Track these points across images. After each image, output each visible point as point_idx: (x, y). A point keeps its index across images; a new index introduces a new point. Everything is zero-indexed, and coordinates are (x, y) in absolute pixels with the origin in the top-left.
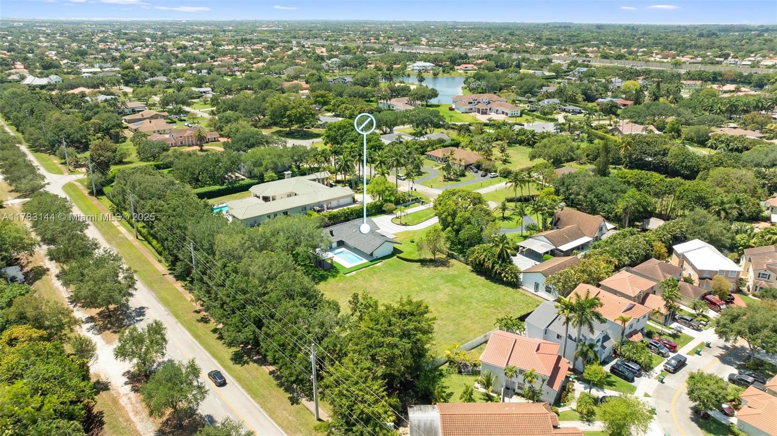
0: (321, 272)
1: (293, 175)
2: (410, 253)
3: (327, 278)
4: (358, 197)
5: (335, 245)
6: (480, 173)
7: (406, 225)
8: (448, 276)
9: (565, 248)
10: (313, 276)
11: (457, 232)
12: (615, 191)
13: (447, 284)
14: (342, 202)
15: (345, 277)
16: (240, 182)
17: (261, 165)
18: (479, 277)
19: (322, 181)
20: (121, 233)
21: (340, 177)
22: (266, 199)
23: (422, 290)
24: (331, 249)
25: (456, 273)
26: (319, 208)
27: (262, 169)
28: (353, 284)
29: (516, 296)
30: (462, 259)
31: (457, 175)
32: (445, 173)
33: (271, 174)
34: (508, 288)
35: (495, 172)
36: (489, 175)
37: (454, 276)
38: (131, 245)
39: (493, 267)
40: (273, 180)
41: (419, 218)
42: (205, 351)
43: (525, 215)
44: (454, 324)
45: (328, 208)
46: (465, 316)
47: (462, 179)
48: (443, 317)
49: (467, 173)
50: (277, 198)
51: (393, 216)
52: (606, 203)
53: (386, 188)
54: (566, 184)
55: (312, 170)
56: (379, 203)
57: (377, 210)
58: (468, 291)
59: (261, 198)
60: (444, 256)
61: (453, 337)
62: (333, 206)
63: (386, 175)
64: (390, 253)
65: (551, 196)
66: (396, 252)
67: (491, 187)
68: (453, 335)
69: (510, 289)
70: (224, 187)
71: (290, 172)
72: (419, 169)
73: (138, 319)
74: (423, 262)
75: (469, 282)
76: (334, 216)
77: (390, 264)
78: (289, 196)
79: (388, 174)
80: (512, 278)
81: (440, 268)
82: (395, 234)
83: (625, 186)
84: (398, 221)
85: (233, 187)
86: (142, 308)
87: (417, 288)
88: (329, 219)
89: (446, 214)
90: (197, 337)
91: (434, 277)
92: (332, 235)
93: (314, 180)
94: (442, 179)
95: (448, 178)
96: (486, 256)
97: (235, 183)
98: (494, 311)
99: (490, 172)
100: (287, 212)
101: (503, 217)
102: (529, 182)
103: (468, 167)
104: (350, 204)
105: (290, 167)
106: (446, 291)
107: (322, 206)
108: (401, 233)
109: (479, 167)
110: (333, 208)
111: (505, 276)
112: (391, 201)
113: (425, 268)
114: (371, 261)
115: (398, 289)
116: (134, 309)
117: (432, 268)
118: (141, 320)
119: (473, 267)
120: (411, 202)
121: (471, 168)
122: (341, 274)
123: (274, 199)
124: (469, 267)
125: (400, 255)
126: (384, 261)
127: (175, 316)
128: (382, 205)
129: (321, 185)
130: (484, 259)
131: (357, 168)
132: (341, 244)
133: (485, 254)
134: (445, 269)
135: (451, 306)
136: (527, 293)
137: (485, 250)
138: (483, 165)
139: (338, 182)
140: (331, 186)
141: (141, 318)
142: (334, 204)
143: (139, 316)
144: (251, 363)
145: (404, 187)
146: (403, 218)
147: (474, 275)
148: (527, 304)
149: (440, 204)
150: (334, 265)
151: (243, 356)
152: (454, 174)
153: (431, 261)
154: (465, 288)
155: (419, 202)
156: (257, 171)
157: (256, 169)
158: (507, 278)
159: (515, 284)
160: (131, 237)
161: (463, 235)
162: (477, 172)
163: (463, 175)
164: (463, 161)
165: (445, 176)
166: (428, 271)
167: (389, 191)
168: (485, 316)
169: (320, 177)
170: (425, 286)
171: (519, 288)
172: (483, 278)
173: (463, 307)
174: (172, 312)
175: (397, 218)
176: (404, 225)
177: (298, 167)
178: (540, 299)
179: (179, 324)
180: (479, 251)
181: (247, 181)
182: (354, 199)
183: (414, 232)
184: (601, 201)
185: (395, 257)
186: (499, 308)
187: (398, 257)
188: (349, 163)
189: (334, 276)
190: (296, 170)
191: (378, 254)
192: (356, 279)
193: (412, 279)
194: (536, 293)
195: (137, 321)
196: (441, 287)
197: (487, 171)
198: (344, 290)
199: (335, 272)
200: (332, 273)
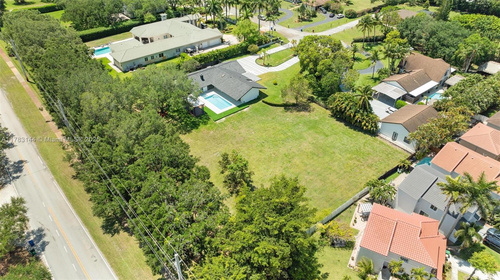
0: (193, 119)
1: (169, 17)
2: (275, 97)
3: (199, 125)
4: (226, 37)
5: (205, 89)
6: (329, 13)
7: (268, 66)
8: (310, 122)
9: (416, 93)
10: (186, 123)
11: (319, 78)
12: (456, 36)
13: (311, 131)
14: (212, 43)
15: (215, 124)
16: (124, 23)
17: (141, 8)
18: (338, 122)
19: (194, 22)
20: (14, 75)
21: (209, 18)
22: (145, 40)
23: (287, 138)
24: (202, 93)
25: (317, 118)
26: (192, 49)
27: (142, 11)
28: (223, 132)
29: (376, 144)
30: (322, 103)
31: (310, 16)
32: (299, 14)
33: (149, 16)
34: (367, 135)
35: (342, 13)
36: (336, 16)
37: (316, 122)
38: (21, 89)
39: (355, 116)
40: (152, 22)
41: (280, 59)
42: (77, 217)
43: (378, 60)
44: (321, 180)
45: (200, 49)
46: (330, 169)
47: (313, 19)
48: (309, 171)
49: (317, 14)
50: (154, 40)
51: (258, 57)
52: (448, 47)
53: (251, 31)
54: (409, 28)
55: (187, 11)
56: (244, 45)
57: (244, 51)
58: (330, 139)
59: (141, 39)
60: (305, 100)
61: (321, 196)
62: (203, 47)
63: (250, 18)
64: (256, 97)
65: (397, 39)
66: (262, 96)
67: (339, 27)
68: (320, 193)
69: (368, 137)
70: (109, 28)
71: (165, 14)
72: (278, 10)
73: (15, 175)
74: (287, 106)
75: (330, 129)
76: (205, 58)
77: (256, 109)
78: (166, 37)
79: (252, 16)
80: (372, 127)
81: (302, 113)
82: (259, 76)
83: (466, 31)
84: (262, 62)
85: (117, 28)
86: (21, 162)
87: (282, 136)
88: (200, 61)
89: (308, 60)
90: (70, 198)
91: (298, 124)
92: (203, 80)
93: (188, 22)
94: (296, 19)
95: (302, 19)
96: (348, 105)
97: (119, 24)
98: (357, 163)
99: (337, 13)
100: (162, 54)
101: (354, 58)
102: (375, 24)
103: (318, 8)
104: (219, 45)
105: (167, 9)
106: (310, 139)
107: (194, 48)
108: (265, 74)
109: (327, 8)
110: (204, 49)
111: (365, 125)
112: (254, 42)
113: (288, 113)
114: (239, 106)
115: (264, 137)
116: (12, 163)
117: (295, 113)
118: (18, 177)
119: (332, 112)
120: (272, 43)
121: (321, 9)
122: (212, 120)
123: (152, 41)
124: (329, 112)
125: (265, 99)
126: (250, 106)
127: (52, 171)
128: (247, 47)
129: (193, 27)
130: (346, 108)
131: (224, 9)
132: (211, 88)
133: (347, 102)
134: (306, 114)
135: (316, 158)
136: (384, 142)
137: (346, 99)
138: (331, 7)
139: (208, 22)
140: (203, 27)
141: (18, 174)
142: (205, 45)
143: (16, 172)
144: (121, 232)
145: (266, 27)
146: (266, 59)
147: (334, 120)
148: (387, 155)
149: (302, 50)
150: (205, 110)
151: (114, 223)
152: (307, 15)
153: (294, 105)
154: (327, 136)
155: (278, 42)
156: (138, 13)
157: (136, 11)
158: (367, 126)
159: (374, 133)
160: (22, 80)
161: (324, 81)
162: (325, 13)
163: (315, 16)
164: (314, 3)
165: (299, 17)
166: (292, 116)
167: (253, 33)
168: (349, 170)
169: (192, 19)
170: (290, 134)
171: (377, 136)
172: (342, 124)
173: (327, 159)
174: (49, 166)
175: (261, 58)
176: (266, 66)
177: (174, 8)
178: (398, 148)
179: (55, 182)
180: (341, 99)
181: (130, 22)
182: (222, 40)
183: (276, 73)
184: (443, 45)
185: (261, 101)
186: (362, 160)
187: (263, 102)
188: (216, 6)
189: (205, 123)
190: (171, 11)
191: (245, 99)
192: (225, 126)
193: (277, 125)
194: (394, 142)
195: (14, 178)
196: (305, 135)
197: (335, 12)
198: (214, 139)
199: (206, 119)
200: (203, 120)
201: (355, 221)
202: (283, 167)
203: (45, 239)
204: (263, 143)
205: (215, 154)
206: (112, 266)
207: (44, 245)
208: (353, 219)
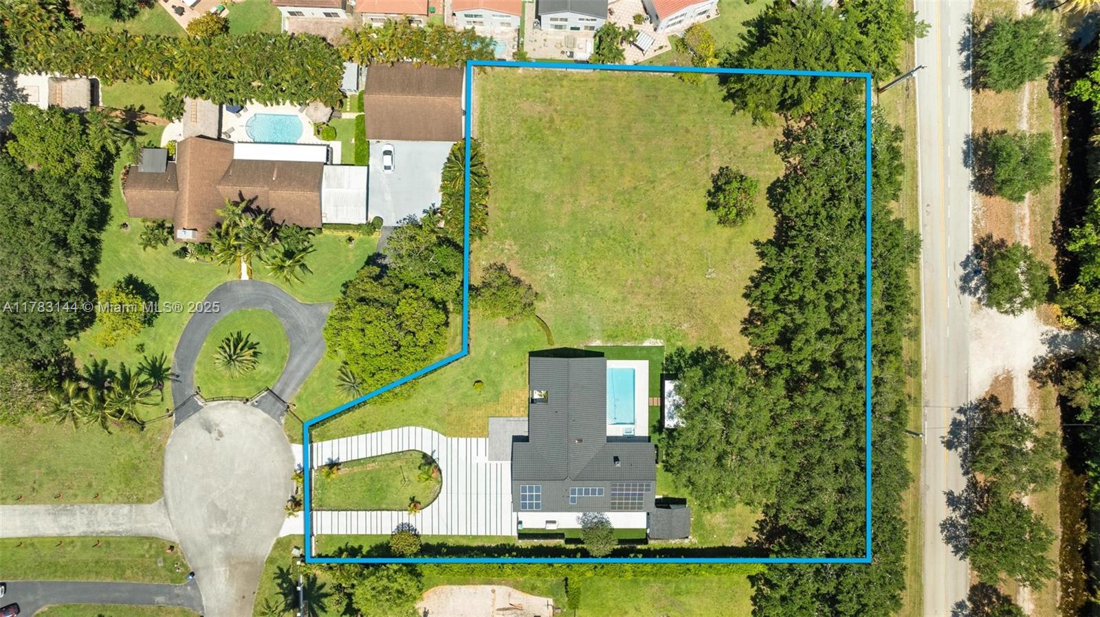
3: (691, 355)
15: (668, 340)
28: (669, 316)
118: (959, 411)
122: (667, 353)
176: (431, 461)
189: (680, 352)
192: (655, 327)
195: (964, 413)
198: (691, 310)
199: (672, 362)
200: (679, 362)
201: (661, 48)
202: (652, 185)
203: (961, 272)
204: (634, 250)
205: (714, 275)
206: (917, 187)
207: (965, 265)
208: (660, 52)
